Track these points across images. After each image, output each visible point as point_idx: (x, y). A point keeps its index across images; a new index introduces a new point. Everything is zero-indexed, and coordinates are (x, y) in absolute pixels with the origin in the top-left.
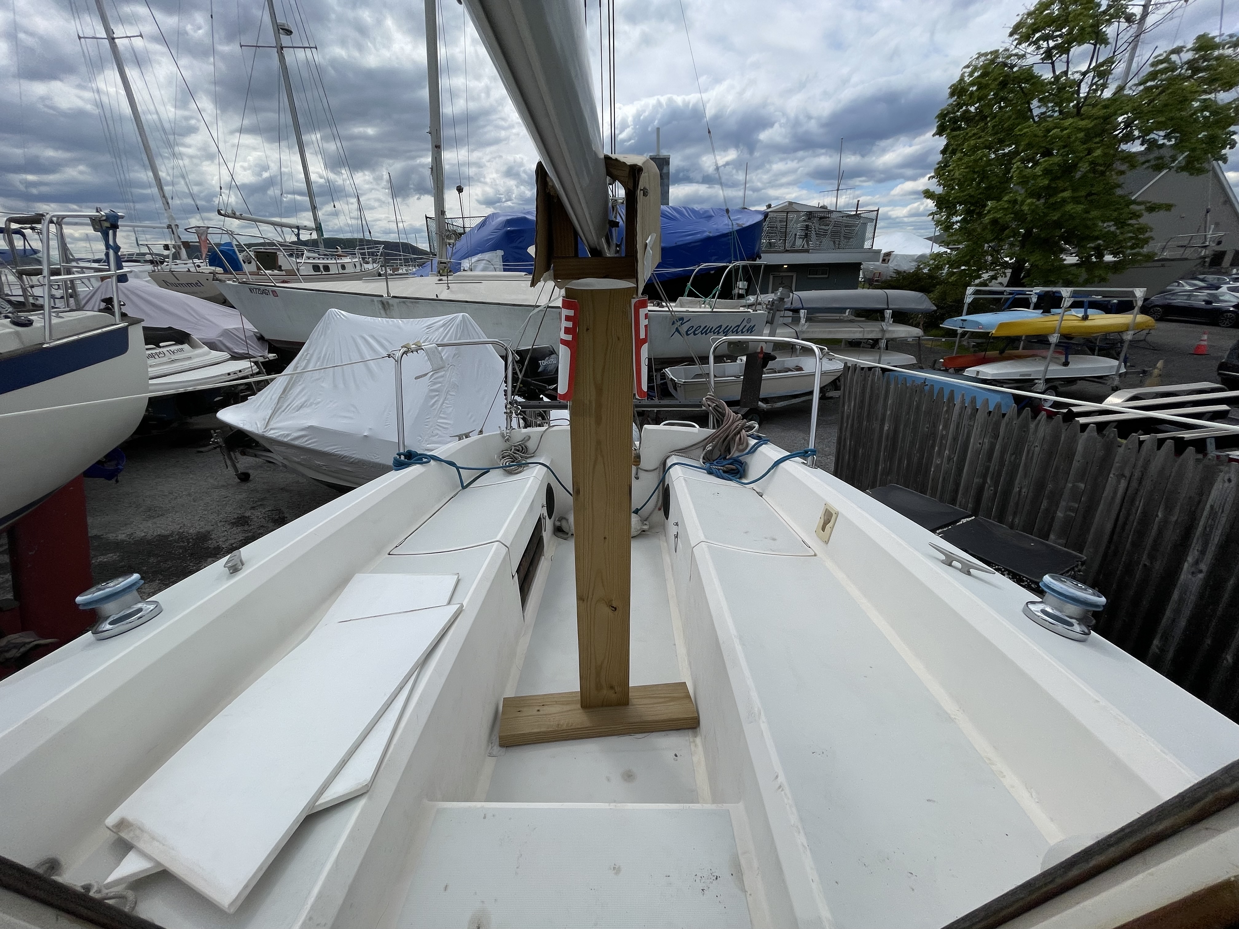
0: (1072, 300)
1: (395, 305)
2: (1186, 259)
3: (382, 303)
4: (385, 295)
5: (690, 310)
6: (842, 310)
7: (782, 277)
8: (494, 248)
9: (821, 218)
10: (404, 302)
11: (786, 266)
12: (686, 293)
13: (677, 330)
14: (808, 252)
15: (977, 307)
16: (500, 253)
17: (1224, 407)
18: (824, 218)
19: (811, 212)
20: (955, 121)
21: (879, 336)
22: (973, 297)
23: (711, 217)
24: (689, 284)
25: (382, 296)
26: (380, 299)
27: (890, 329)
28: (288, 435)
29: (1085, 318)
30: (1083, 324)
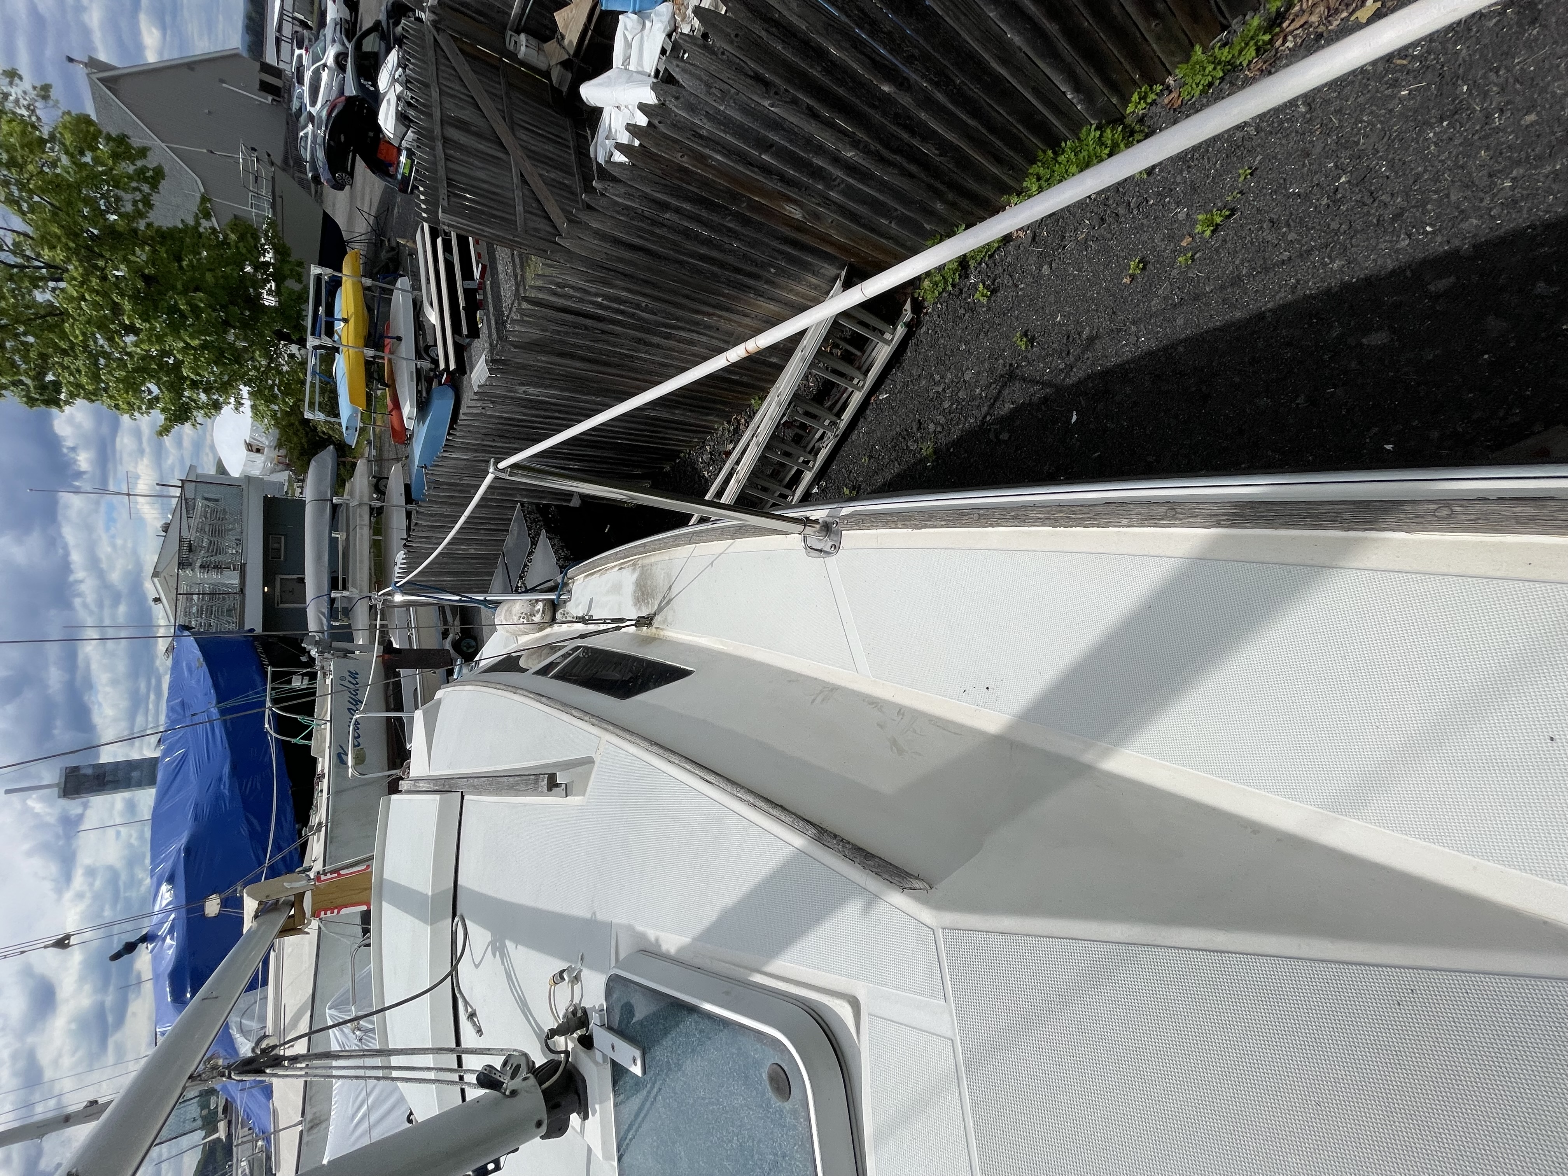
0: (323, 336)
1: (314, 1110)
2: (273, 178)
3: (311, 1128)
4: (300, 1128)
5: (328, 744)
6: (333, 542)
7: (282, 591)
9: (190, 550)
10: (310, 1099)
11: (266, 589)
14: (245, 564)
15: (332, 409)
17: (439, 241)
18: (190, 545)
19: (179, 564)
21: (367, 509)
22: (317, 412)
23: (183, 704)
24: (293, 741)
25: (301, 1132)
26: (305, 1134)
27: (358, 498)
29: (346, 321)
30: (352, 321)
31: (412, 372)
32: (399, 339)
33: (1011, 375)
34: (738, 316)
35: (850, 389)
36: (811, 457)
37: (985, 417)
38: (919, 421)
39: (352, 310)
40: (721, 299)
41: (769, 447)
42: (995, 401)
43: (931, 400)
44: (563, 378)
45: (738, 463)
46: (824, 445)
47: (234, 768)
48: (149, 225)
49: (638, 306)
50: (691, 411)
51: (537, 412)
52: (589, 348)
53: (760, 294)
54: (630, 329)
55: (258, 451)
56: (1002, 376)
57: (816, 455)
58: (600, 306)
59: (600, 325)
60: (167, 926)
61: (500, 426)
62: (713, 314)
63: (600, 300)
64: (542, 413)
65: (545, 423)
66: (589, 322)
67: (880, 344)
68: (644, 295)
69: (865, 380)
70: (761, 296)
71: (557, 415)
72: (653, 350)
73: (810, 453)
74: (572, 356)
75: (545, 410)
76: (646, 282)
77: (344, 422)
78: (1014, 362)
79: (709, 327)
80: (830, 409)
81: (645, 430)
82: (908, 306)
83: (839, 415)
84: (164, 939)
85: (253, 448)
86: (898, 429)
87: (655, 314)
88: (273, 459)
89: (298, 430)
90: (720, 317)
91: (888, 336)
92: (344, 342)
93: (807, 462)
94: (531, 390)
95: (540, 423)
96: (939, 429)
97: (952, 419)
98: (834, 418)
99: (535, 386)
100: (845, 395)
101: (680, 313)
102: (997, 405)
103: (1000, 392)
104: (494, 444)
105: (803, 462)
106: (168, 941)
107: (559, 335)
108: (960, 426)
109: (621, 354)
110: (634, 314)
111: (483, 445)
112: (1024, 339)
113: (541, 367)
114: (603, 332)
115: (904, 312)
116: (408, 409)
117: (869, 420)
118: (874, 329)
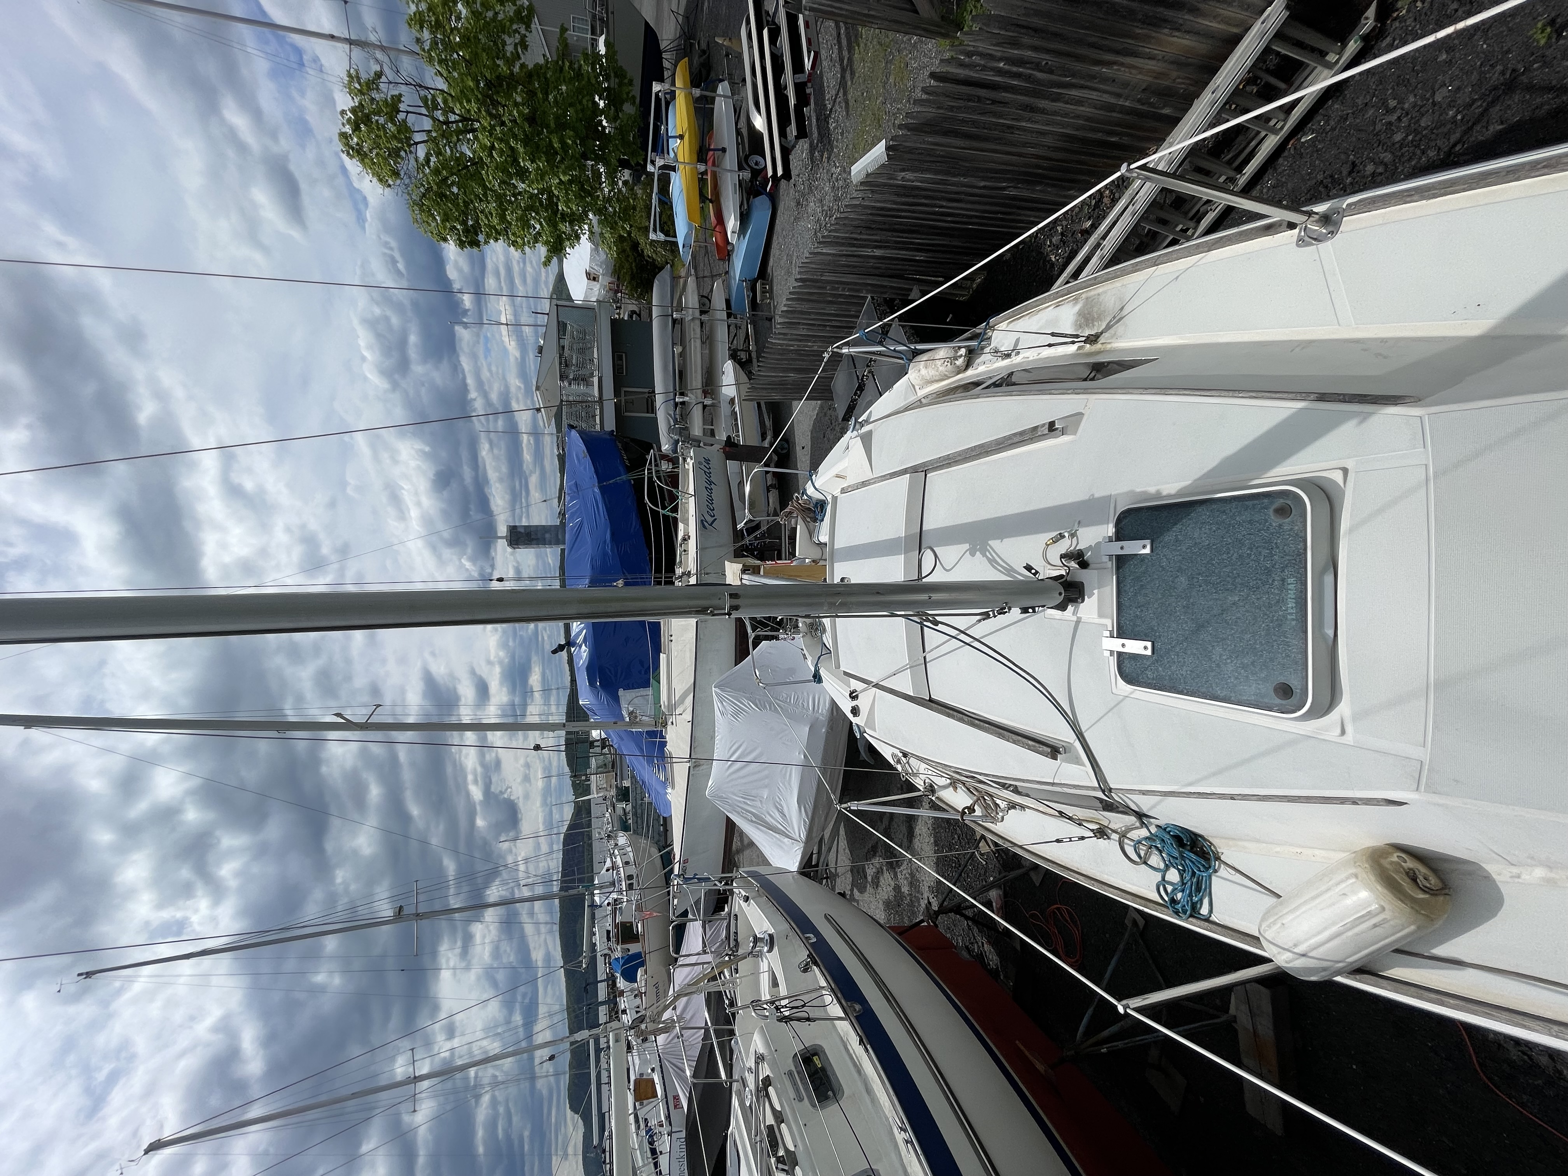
4: (688, 765)
5: (692, 513)
7: (626, 402)
8: (616, 699)
11: (618, 399)
12: (674, 515)
13: (711, 525)
14: (601, 377)
15: (670, 230)
16: (621, 692)
18: (566, 361)
19: (560, 376)
20: (467, 231)
21: (698, 323)
22: (658, 233)
23: (576, 484)
28: (804, 821)
29: (681, 137)
30: (686, 137)
31: (735, 184)
32: (724, 150)
33: (1510, 86)
34: (1142, 60)
35: (1263, 134)
36: (1192, 224)
37: (1455, 145)
38: (1353, 163)
39: (686, 126)
40: (1130, 41)
41: (1144, 217)
42: (1474, 124)
43: (1377, 134)
44: (939, 159)
45: (1104, 238)
46: (1213, 208)
47: (613, 534)
48: (523, 66)
49: (1037, 66)
50: (1053, 186)
51: (907, 200)
52: (974, 123)
53: (1177, 28)
54: (1021, 94)
55: (594, 279)
56: (1495, 88)
57: (1199, 222)
58: (1000, 72)
59: (992, 94)
60: (581, 637)
61: (871, 217)
62: (1115, 63)
63: (1001, 65)
64: (911, 200)
65: (909, 211)
66: (982, 92)
67: (1319, 68)
68: (1048, 51)
69: (1285, 120)
70: (1178, 30)
71: (923, 201)
72: (1038, 117)
73: (1191, 219)
74: (956, 134)
75: (914, 196)
76: (1056, 35)
77: (680, 241)
78: (1519, 66)
79: (1105, 80)
80: (1229, 163)
81: (997, 213)
82: (1371, 12)
83: (1239, 169)
84: (580, 647)
85: (591, 277)
86: (1320, 177)
87: (1051, 72)
88: (605, 286)
89: (628, 256)
90: (1122, 64)
91: (1332, 57)
92: (681, 159)
93: (1185, 231)
94: (909, 175)
95: (905, 211)
96: (1381, 169)
97: (1402, 155)
98: (1231, 173)
99: (914, 171)
100: (1253, 143)
101: (1078, 66)
102: (1478, 128)
103: (1486, 110)
104: (859, 237)
105: (1182, 230)
106: (583, 646)
107: (952, 111)
108: (1413, 163)
109: (1004, 125)
110: (1030, 76)
111: (852, 238)
112: (1549, 30)
113: (924, 149)
114: (994, 102)
115: (1363, 21)
116: (732, 223)
117: (1280, 170)
118: (1313, 50)
